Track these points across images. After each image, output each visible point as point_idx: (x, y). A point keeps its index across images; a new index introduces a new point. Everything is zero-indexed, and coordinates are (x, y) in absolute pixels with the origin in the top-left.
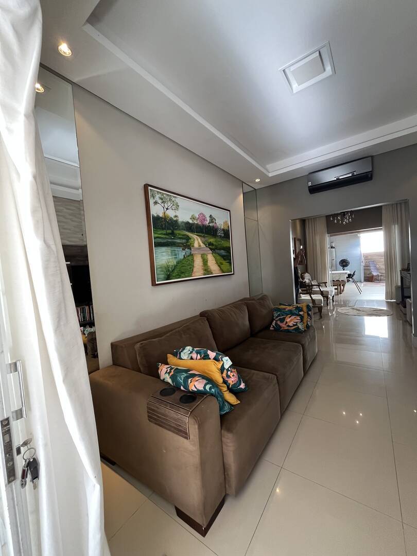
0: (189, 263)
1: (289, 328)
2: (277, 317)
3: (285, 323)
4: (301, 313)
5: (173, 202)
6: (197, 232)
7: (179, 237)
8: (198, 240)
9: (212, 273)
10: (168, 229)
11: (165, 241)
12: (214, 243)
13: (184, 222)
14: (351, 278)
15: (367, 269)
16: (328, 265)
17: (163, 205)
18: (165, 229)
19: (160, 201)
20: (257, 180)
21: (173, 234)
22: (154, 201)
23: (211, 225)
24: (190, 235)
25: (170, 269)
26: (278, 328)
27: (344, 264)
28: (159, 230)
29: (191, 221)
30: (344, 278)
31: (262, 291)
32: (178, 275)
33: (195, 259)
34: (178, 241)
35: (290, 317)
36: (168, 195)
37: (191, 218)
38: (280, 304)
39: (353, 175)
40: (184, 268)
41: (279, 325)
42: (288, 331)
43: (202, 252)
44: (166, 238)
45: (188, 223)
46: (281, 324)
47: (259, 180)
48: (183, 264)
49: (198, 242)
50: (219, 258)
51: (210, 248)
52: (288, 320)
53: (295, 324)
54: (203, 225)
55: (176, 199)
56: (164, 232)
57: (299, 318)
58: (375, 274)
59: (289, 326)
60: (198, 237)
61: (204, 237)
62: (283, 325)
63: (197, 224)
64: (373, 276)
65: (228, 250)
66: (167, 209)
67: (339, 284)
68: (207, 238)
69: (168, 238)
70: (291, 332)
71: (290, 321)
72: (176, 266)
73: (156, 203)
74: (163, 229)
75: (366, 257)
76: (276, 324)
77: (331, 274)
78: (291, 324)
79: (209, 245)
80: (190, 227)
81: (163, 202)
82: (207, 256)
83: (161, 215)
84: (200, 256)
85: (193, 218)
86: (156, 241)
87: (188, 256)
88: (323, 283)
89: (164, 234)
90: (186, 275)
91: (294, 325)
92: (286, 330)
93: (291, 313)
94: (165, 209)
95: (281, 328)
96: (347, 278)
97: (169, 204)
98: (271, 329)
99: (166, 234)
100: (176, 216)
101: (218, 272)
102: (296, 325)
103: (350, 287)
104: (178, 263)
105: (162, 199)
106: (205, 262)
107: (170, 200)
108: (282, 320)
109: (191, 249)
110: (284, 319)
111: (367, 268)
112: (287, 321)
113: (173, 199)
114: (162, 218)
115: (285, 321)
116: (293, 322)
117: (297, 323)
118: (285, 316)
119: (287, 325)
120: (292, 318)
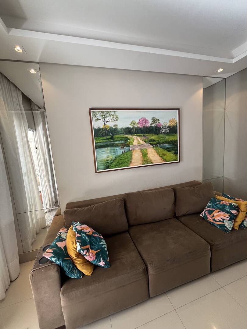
0: (128, 157)
1: (214, 222)
3: (212, 215)
4: (233, 212)
5: (113, 115)
6: (136, 134)
7: (118, 139)
8: (137, 139)
9: (152, 163)
10: (107, 136)
11: (105, 144)
12: (157, 139)
13: (123, 128)
17: (103, 120)
18: (105, 136)
19: (101, 118)
20: (220, 70)
21: (112, 138)
22: (96, 118)
23: (153, 125)
24: (129, 136)
25: (110, 162)
28: (100, 137)
29: (130, 126)
31: (223, 175)
32: (116, 166)
33: (133, 153)
34: (117, 142)
35: (219, 212)
36: (108, 112)
37: (130, 124)
40: (123, 160)
41: (206, 216)
42: (212, 224)
43: (141, 148)
44: (106, 142)
45: (128, 128)
46: (208, 215)
47: (222, 70)
48: (121, 158)
49: (138, 141)
50: (161, 150)
51: (151, 144)
52: (216, 213)
53: (222, 220)
54: (144, 127)
55: (116, 113)
56: (105, 138)
57: (228, 216)
59: (214, 220)
60: (138, 137)
61: (145, 136)
62: (210, 217)
63: (137, 127)
65: (174, 143)
66: (107, 122)
68: (147, 137)
69: (107, 142)
70: (216, 226)
71: (217, 216)
72: (114, 160)
73: (97, 120)
74: (103, 136)
76: (205, 213)
78: (217, 219)
79: (150, 141)
80: (129, 131)
81: (103, 118)
82: (147, 150)
83: (101, 127)
84: (140, 150)
85: (133, 123)
86: (97, 145)
87: (127, 152)
89: (105, 140)
90: (124, 165)
91: (220, 221)
92: (211, 222)
93: (223, 209)
94: (105, 122)
95: (208, 219)
97: (109, 117)
98: (201, 215)
99: (107, 139)
100: (115, 125)
101: (159, 161)
104: (116, 158)
105: (103, 116)
106: (144, 155)
107: (110, 115)
108: (210, 212)
109: (130, 147)
110: (212, 212)
113: (113, 113)
114: (102, 129)
115: (213, 214)
116: (219, 218)
117: (224, 220)
118: (214, 209)
119: (213, 218)
120: (221, 213)
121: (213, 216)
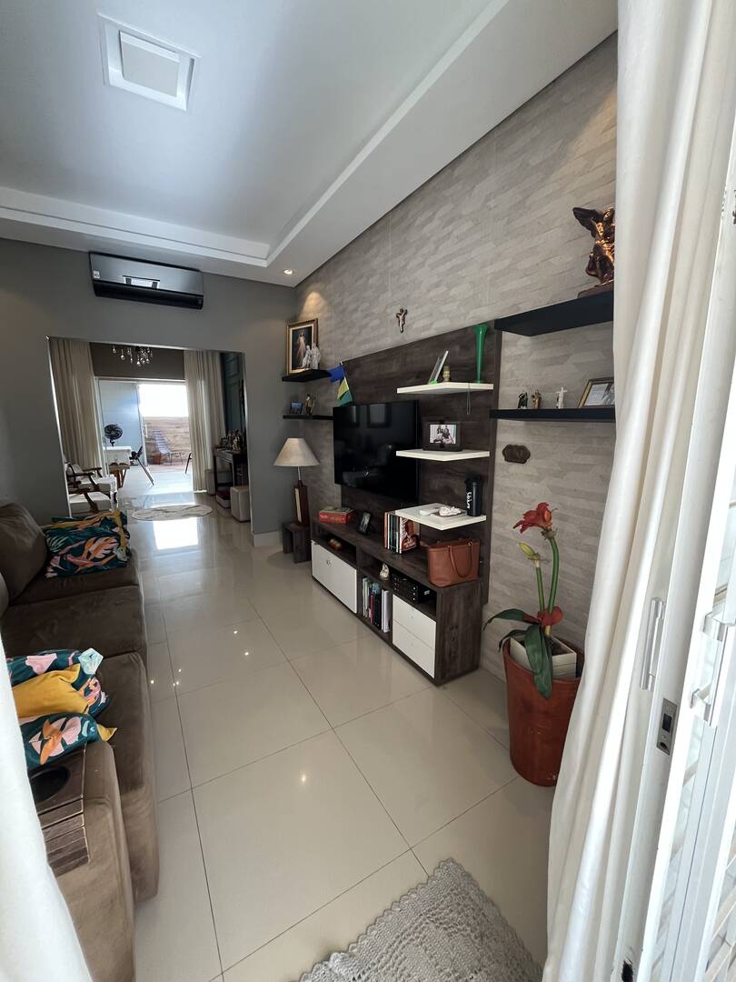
1: (98, 563)
2: (62, 548)
3: (84, 555)
4: (115, 530)
14: (137, 459)
15: (151, 444)
16: (100, 433)
26: (68, 571)
27: (113, 433)
30: (126, 459)
35: (94, 542)
38: (55, 520)
39: (154, 288)
41: (71, 563)
42: (95, 570)
46: (76, 560)
52: (91, 548)
53: (109, 552)
57: (115, 540)
58: (163, 451)
59: (95, 560)
62: (82, 561)
64: (160, 456)
67: (117, 470)
71: (97, 550)
75: (149, 423)
76: (63, 562)
77: (106, 452)
78: (99, 555)
88: (94, 469)
91: (107, 556)
92: (89, 569)
93: (94, 534)
95: (78, 567)
96: (131, 458)
102: (111, 554)
103: (134, 475)
108: (78, 551)
110: (82, 548)
111: (150, 441)
112: (90, 550)
115: (86, 552)
116: (102, 551)
117: (112, 549)
118: (83, 542)
119: (91, 557)
120: (101, 541)
121: (89, 554)
